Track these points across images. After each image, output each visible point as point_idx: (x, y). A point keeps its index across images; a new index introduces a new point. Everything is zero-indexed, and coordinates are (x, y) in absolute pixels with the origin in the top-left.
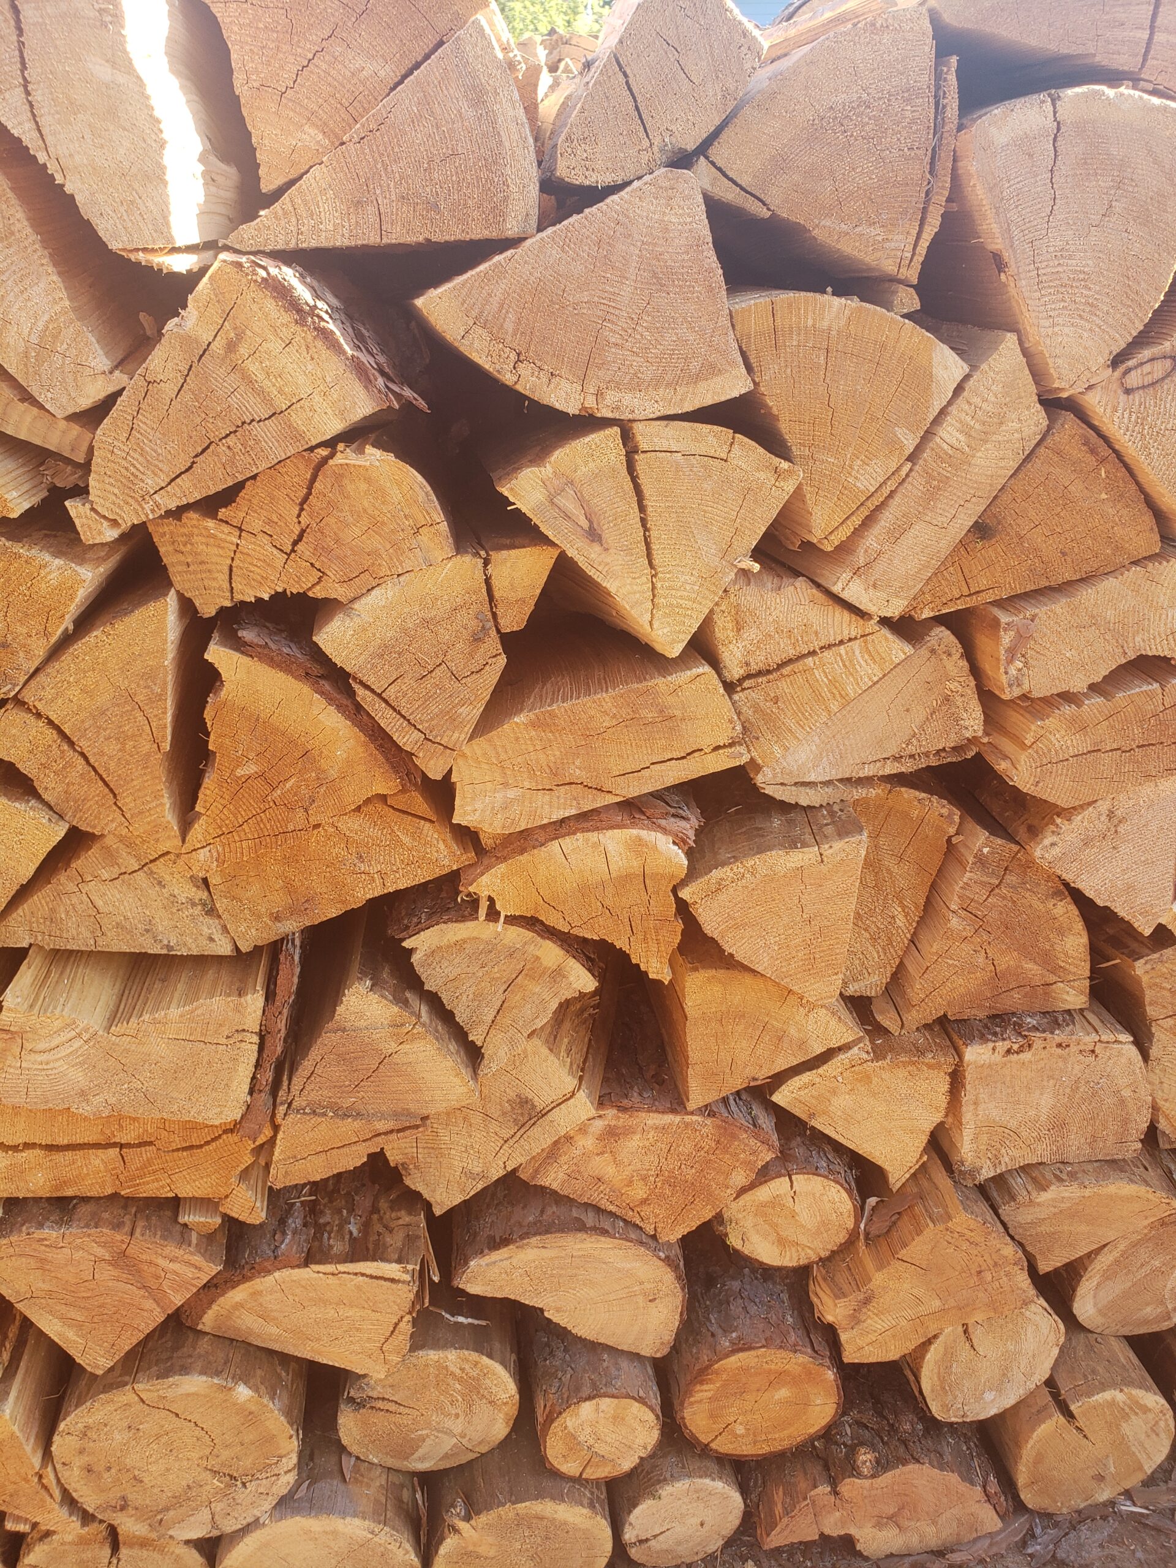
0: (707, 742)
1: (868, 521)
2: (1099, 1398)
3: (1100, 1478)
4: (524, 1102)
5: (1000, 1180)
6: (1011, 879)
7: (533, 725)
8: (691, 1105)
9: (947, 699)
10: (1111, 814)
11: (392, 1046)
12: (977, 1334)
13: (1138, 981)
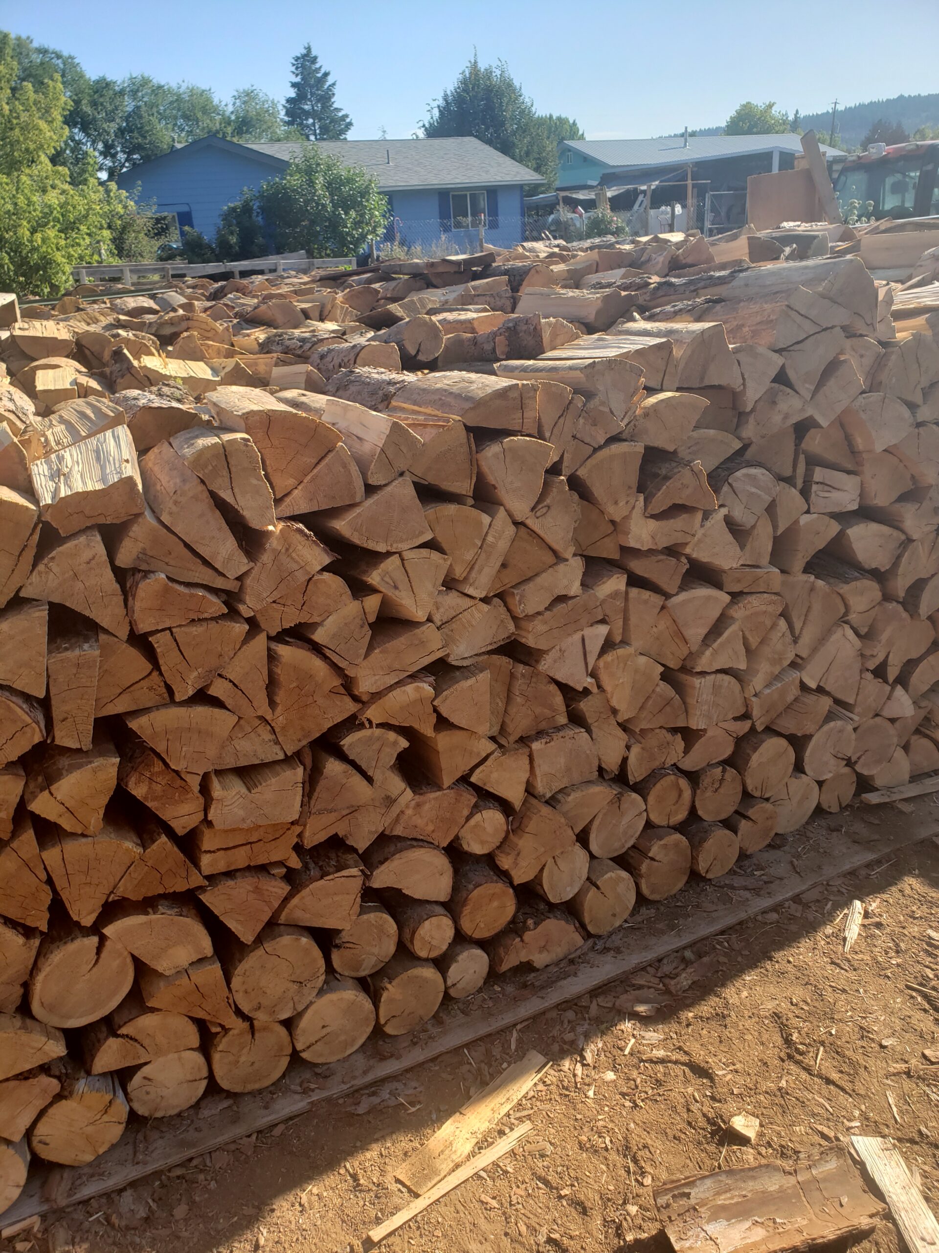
0: (435, 648)
1: (472, 568)
2: (606, 876)
3: (614, 915)
4: (388, 797)
5: (553, 797)
6: (534, 680)
7: (381, 652)
8: (445, 787)
9: (502, 621)
10: (560, 650)
11: (344, 781)
12: (559, 861)
13: (582, 711)
